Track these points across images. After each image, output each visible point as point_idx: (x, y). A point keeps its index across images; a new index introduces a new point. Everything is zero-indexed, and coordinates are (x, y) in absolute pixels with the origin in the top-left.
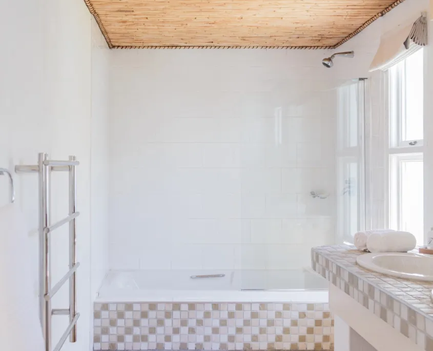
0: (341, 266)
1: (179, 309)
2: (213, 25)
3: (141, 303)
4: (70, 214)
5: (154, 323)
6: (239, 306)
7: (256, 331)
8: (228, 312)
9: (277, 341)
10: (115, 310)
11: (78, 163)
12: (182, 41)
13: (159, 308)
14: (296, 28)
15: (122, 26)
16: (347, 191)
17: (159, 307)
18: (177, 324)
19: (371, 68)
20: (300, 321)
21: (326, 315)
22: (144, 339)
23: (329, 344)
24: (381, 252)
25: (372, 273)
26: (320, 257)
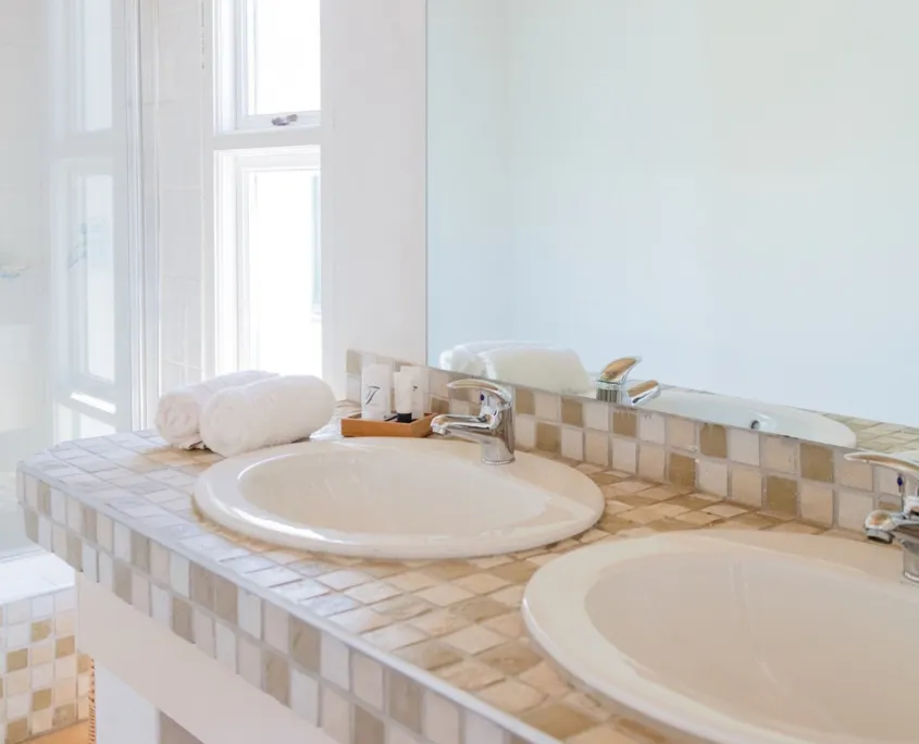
21: (40, 631)
23: (49, 712)
25: (274, 555)
26: (55, 496)
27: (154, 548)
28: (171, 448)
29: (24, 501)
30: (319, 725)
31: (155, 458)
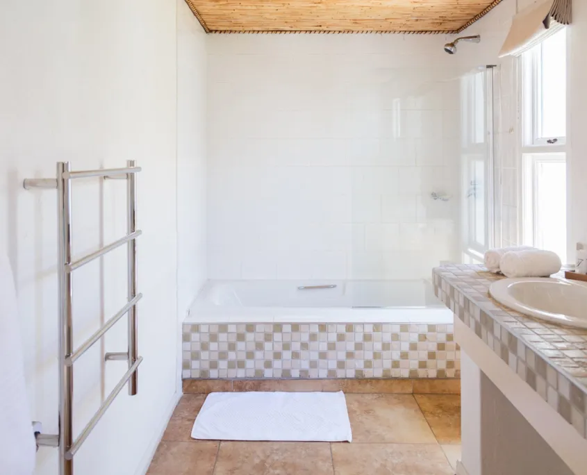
0: (470, 298)
1: (281, 331)
2: (319, 5)
3: (237, 324)
4: (128, 233)
5: (252, 347)
6: (350, 327)
7: (369, 356)
8: (338, 335)
9: (393, 367)
10: (207, 331)
11: (139, 169)
12: (286, 24)
13: (257, 330)
14: (414, 9)
15: (214, 6)
16: (472, 193)
17: (258, 328)
18: (278, 348)
19: (501, 53)
20: (421, 345)
21: (450, 338)
22: (241, 365)
23: (454, 370)
24: (518, 276)
25: (511, 313)
26: (443, 282)
27: (471, 304)
28: (489, 272)
29: (434, 282)
30: (517, 372)
31: (480, 274)
